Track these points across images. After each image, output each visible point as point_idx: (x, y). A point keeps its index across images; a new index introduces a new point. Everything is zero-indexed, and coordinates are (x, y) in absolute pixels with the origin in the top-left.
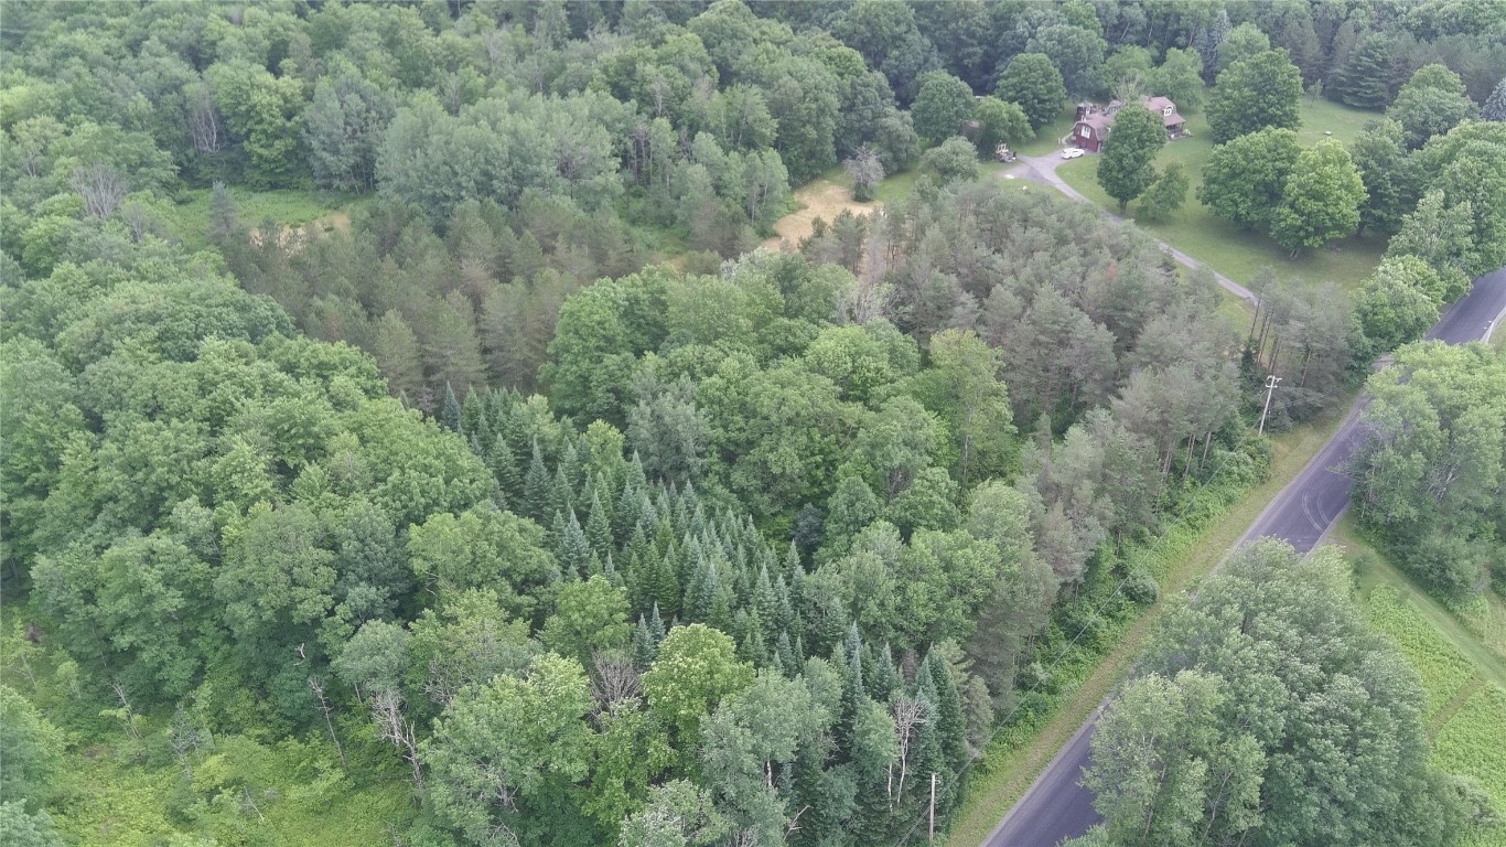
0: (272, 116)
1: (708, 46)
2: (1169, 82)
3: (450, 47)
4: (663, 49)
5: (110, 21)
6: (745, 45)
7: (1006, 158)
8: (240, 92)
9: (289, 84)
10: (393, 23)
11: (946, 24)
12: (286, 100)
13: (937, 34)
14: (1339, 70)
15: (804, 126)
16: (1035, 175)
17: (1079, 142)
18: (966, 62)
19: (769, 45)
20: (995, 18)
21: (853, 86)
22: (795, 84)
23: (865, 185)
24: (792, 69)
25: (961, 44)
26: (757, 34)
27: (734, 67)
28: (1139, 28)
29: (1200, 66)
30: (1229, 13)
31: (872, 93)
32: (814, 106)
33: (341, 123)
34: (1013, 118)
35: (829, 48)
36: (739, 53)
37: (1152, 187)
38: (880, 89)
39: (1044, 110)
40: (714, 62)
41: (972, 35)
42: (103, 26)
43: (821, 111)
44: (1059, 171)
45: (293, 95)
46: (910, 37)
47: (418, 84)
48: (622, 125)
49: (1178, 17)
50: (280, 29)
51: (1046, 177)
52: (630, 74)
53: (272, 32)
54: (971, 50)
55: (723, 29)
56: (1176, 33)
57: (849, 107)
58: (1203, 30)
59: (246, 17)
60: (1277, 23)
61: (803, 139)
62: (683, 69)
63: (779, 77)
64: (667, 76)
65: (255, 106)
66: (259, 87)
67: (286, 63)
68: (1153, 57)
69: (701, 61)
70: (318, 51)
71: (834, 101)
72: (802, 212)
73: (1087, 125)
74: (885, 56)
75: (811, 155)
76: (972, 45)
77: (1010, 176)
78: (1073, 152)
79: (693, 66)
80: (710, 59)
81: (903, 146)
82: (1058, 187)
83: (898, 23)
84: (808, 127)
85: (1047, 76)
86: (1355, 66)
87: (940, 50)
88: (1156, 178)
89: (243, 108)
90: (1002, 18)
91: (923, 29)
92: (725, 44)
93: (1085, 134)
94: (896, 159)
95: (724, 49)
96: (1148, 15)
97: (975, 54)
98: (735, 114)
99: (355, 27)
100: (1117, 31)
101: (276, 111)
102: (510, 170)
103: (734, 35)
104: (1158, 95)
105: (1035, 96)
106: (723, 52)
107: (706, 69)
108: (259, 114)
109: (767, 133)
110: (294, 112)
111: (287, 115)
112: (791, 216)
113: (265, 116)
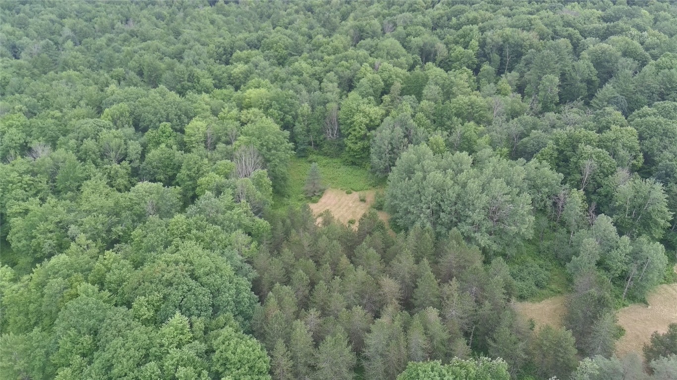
0: (360, 128)
1: (641, 138)
3: (472, 105)
4: (608, 134)
5: (326, 57)
8: (351, 113)
9: (375, 111)
10: (452, 82)
12: (371, 121)
27: (657, 159)
33: (386, 142)
36: (665, 148)
40: (641, 151)
42: (322, 59)
45: (376, 119)
47: (442, 125)
48: (547, 190)
50: (394, 77)
52: (574, 148)
53: (390, 77)
59: (380, 67)
62: (614, 154)
64: (598, 157)
65: (354, 122)
66: (360, 112)
67: (386, 98)
69: (631, 149)
70: (403, 93)
79: (622, 153)
80: (639, 148)
89: (349, 121)
95: (653, 143)
98: (640, 201)
99: (430, 81)
101: (363, 126)
102: (453, 208)
106: (652, 145)
107: (634, 154)
108: (355, 126)
109: (662, 222)
110: (374, 128)
111: (370, 128)
112: (665, 286)
113: (357, 128)
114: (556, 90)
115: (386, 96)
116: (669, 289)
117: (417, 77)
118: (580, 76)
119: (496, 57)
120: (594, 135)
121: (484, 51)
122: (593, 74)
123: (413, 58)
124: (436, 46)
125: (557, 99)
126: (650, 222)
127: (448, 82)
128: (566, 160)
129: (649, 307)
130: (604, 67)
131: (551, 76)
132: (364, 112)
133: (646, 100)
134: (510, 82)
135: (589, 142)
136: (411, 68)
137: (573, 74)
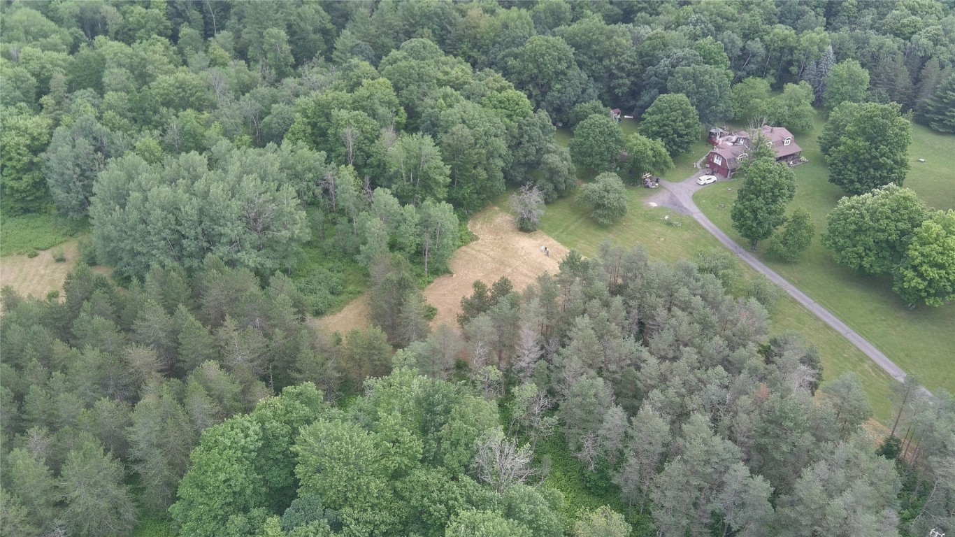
0: (19, 154)
1: (397, 89)
2: (787, 113)
3: (182, 86)
4: (361, 92)
6: (429, 87)
7: (650, 184)
9: (36, 123)
10: (143, 59)
11: (601, 59)
12: (33, 139)
13: (593, 68)
14: (927, 99)
15: (475, 168)
16: (675, 203)
17: (714, 169)
18: (616, 91)
19: (449, 89)
20: (641, 55)
21: (520, 128)
22: (467, 130)
23: (529, 219)
24: (465, 116)
25: (612, 76)
26: (440, 75)
27: (419, 109)
28: (759, 59)
29: (813, 97)
30: (834, 47)
31: (536, 132)
32: (484, 151)
33: (70, 165)
34: (657, 154)
35: (500, 90)
36: (425, 94)
37: (781, 229)
38: (543, 127)
39: (682, 142)
40: (401, 104)
41: (622, 69)
43: (490, 155)
44: (696, 198)
45: (40, 134)
46: (570, 72)
47: (147, 122)
48: (311, 175)
49: (792, 50)
50: (49, 66)
51: (685, 205)
52: (328, 117)
53: (43, 67)
54: (621, 81)
55: (411, 74)
56: (790, 63)
57: (516, 144)
58: (813, 62)
59: (21, 55)
60: (872, 56)
61: (475, 178)
62: (374, 115)
63: (453, 123)
64: (357, 121)
66: (10, 129)
67: (46, 99)
68: (772, 85)
69: (389, 104)
70: (72, 87)
71: (501, 144)
72: (473, 244)
73: (719, 155)
74: (550, 88)
75: (483, 188)
76: (621, 78)
77: (654, 204)
78: (706, 179)
79: (382, 110)
80: (397, 101)
81: (562, 180)
82: (695, 216)
83: (560, 60)
84: (479, 169)
85: (685, 114)
86: (941, 98)
87: (596, 80)
88: (785, 220)
90: (647, 55)
91: (581, 65)
92: (412, 87)
93: (717, 161)
94: (556, 189)
95: (412, 92)
96: (767, 48)
97: (624, 85)
98: (413, 161)
99: (109, 63)
100: (741, 62)
101: (23, 150)
103: (421, 78)
104: (779, 125)
105: (675, 131)
106: (411, 95)
107: (394, 109)
108: (9, 153)
109: (441, 179)
110: (43, 148)
111: (35, 151)
112: (464, 248)
113: (13, 155)
114: (287, 48)
115: (45, 97)
116: (469, 250)
117: (87, 60)
118: (311, 25)
119: (195, 14)
120: (345, 96)
121: (176, 8)
122: (326, 20)
123: (72, 34)
124: (101, 10)
125: (292, 59)
126: (430, 182)
127: (136, 60)
128: (323, 134)
129: (454, 276)
130: (335, 10)
131: (274, 30)
132: (17, 128)
133: (393, 43)
134: (223, 47)
135: (342, 106)
136: (74, 49)
137: (302, 24)
